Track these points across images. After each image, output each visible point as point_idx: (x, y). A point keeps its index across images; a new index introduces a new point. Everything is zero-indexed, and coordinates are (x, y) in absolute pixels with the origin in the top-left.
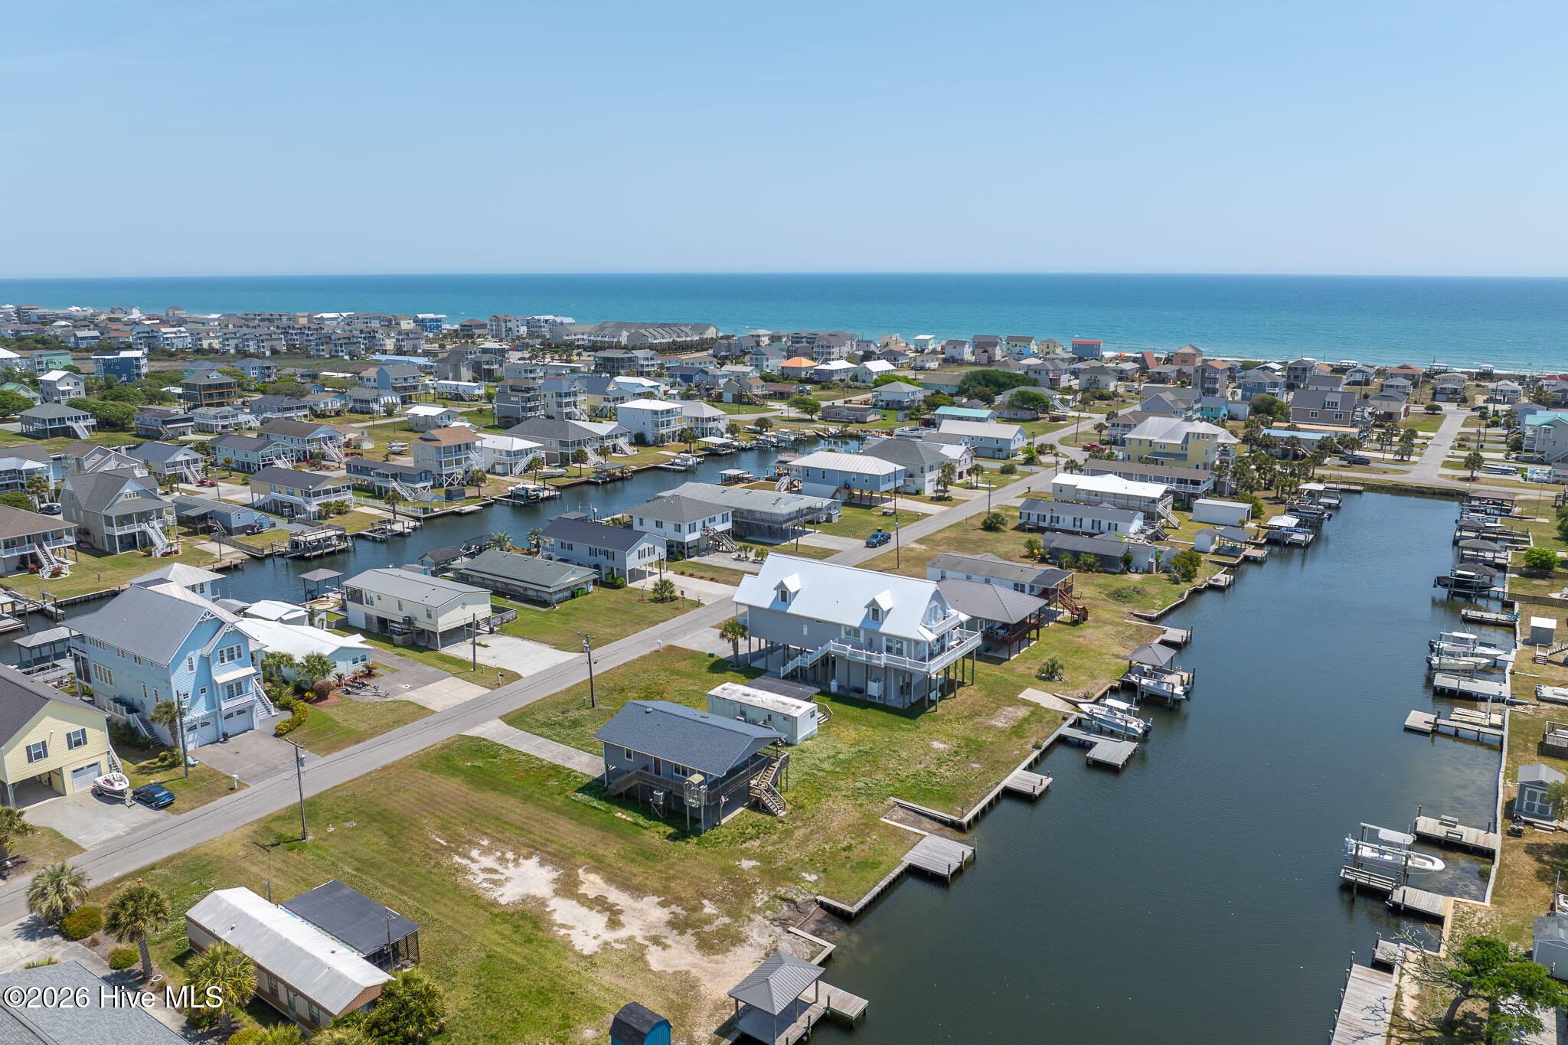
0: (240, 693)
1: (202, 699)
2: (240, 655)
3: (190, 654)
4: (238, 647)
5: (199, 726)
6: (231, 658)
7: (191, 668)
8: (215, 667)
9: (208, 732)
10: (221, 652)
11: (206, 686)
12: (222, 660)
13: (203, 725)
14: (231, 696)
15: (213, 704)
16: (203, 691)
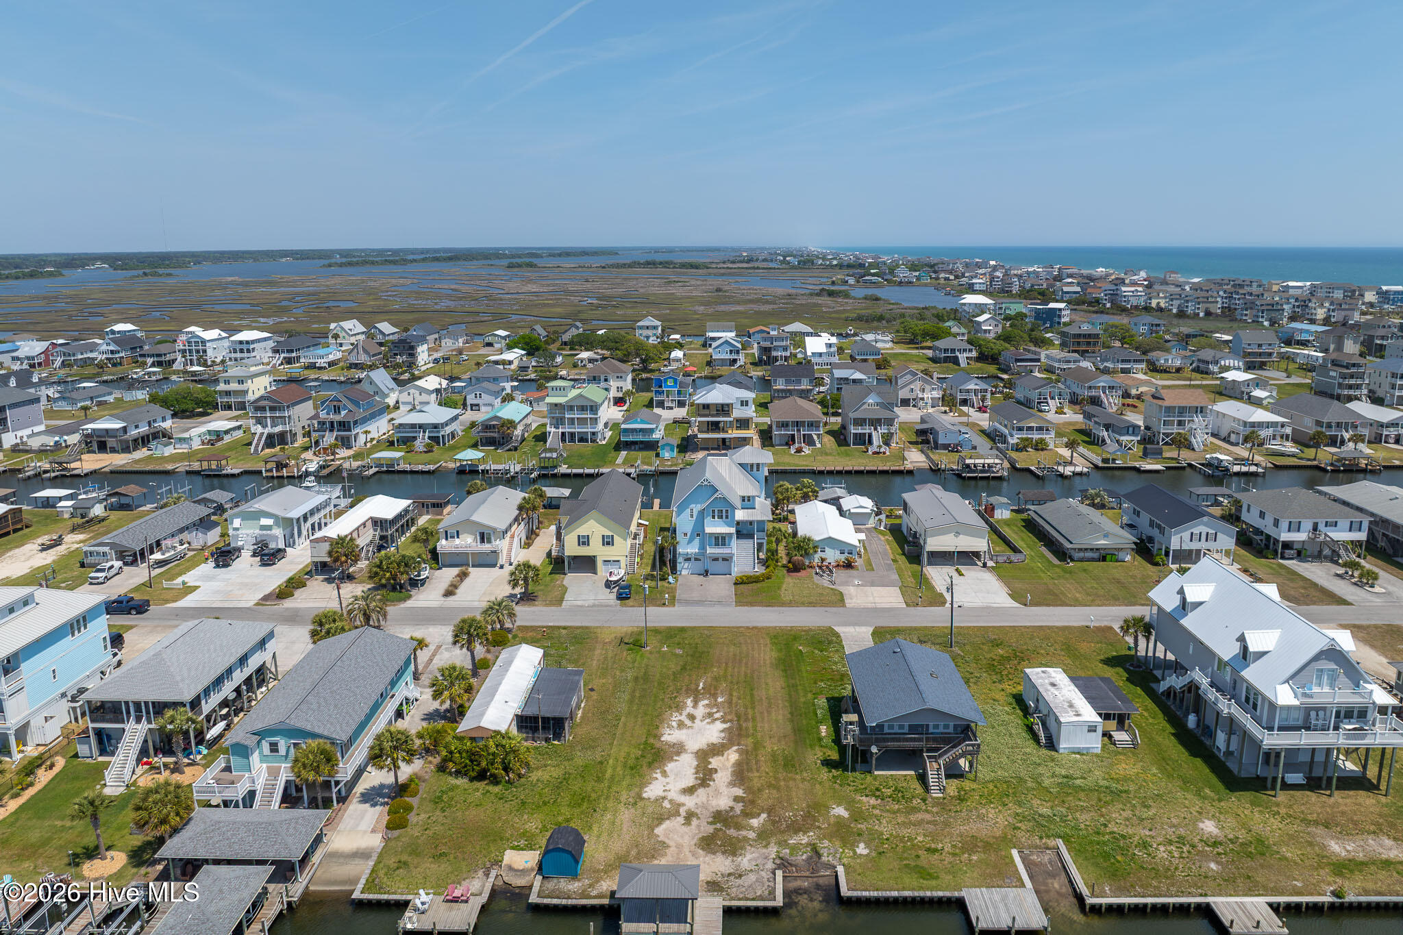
0: (724, 544)
1: (697, 540)
2: (727, 517)
3: (693, 506)
4: (727, 511)
5: (693, 559)
6: (720, 517)
7: (692, 516)
8: (708, 520)
9: (699, 566)
10: (713, 511)
11: (699, 532)
12: (714, 517)
13: (696, 559)
14: (717, 544)
15: (702, 548)
16: (698, 535)
